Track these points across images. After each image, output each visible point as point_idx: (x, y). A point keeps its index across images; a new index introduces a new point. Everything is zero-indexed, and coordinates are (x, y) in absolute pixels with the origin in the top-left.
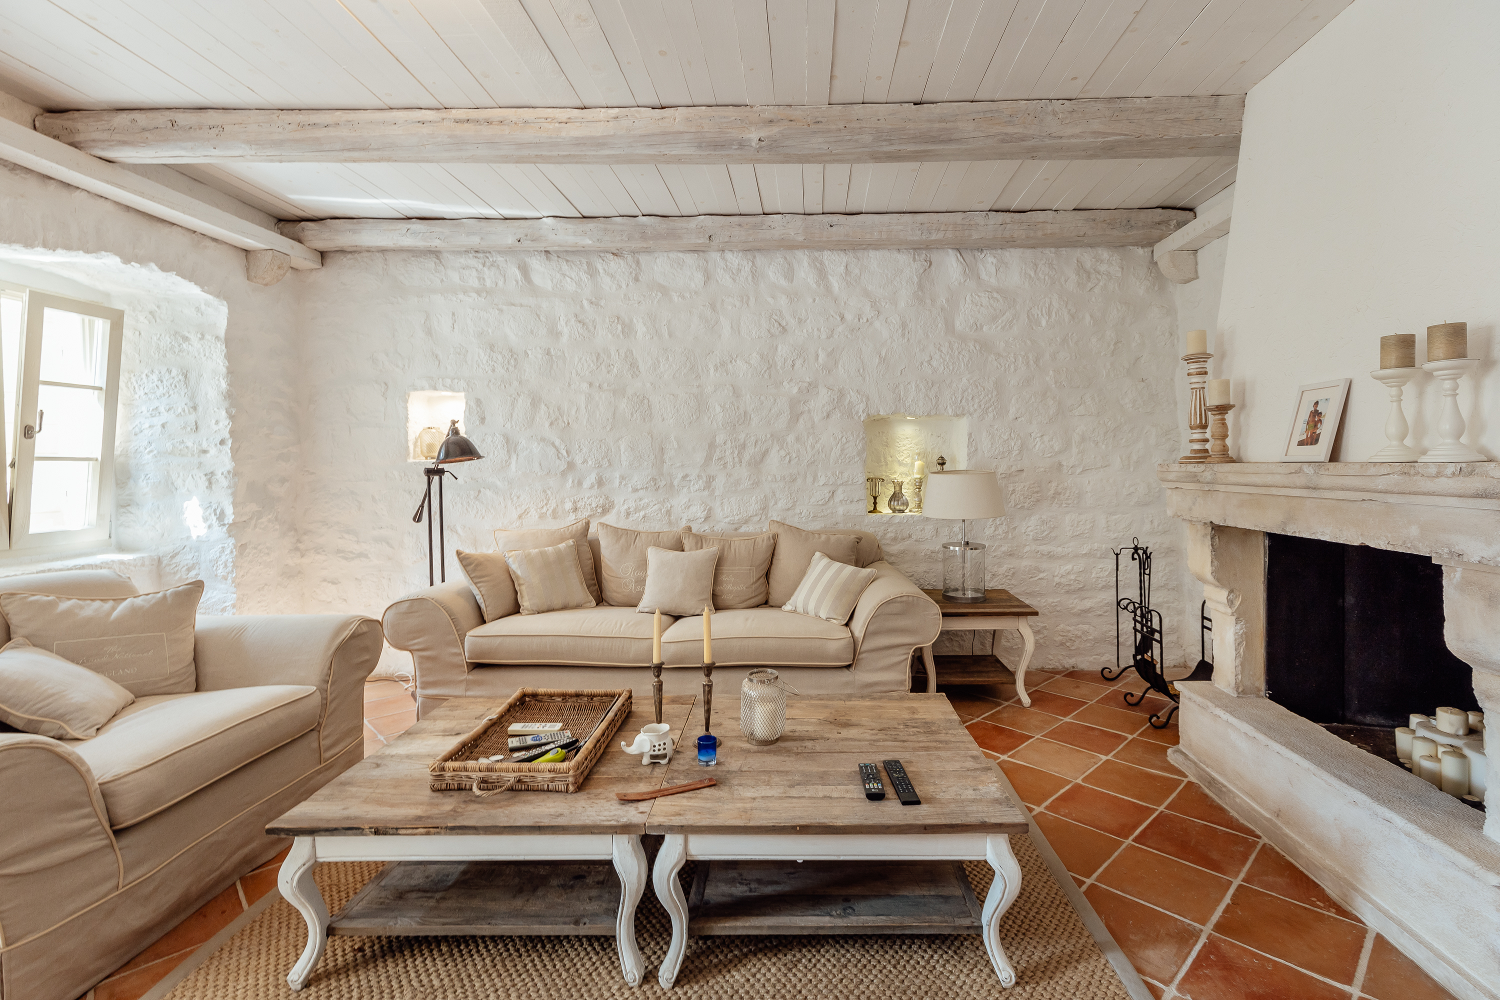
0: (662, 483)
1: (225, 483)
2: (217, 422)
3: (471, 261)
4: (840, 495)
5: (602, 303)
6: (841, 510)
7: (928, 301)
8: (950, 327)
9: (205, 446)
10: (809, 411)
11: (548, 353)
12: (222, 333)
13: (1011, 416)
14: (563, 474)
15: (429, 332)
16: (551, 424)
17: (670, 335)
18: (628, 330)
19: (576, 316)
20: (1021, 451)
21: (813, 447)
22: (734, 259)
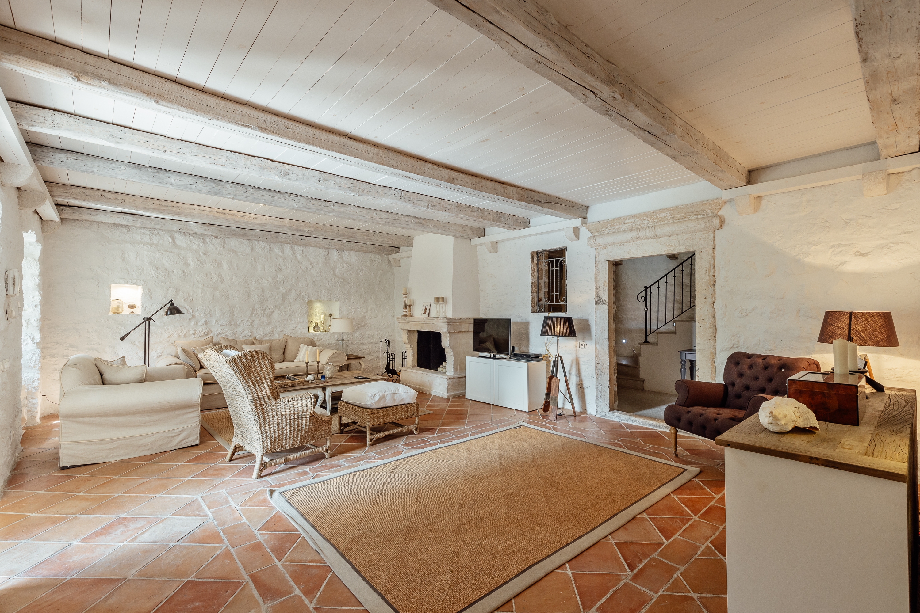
0: (233, 323)
1: (35, 324)
2: (33, 297)
3: (148, 232)
4: (299, 326)
5: (209, 254)
6: (299, 332)
7: (328, 265)
8: (334, 273)
9: (26, 307)
10: (289, 298)
11: (184, 272)
12: (38, 257)
13: (352, 301)
14: (190, 320)
15: (123, 259)
16: (185, 300)
17: (238, 269)
18: (220, 265)
19: (197, 258)
20: (354, 312)
21: (290, 310)
22: (263, 244)
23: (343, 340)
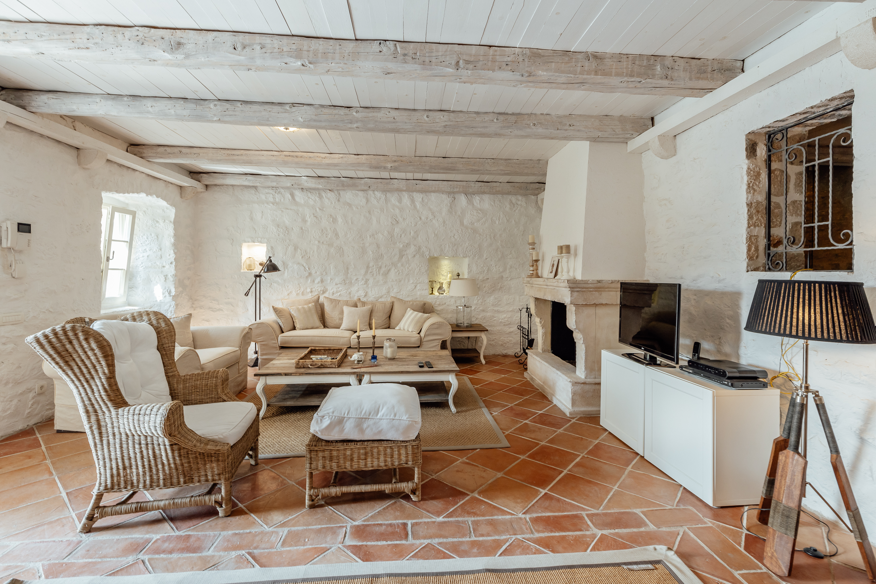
0: (348, 282)
1: (172, 279)
2: (169, 255)
3: (271, 191)
4: (418, 287)
5: (324, 209)
6: (419, 293)
7: (454, 213)
8: (462, 223)
9: (164, 264)
10: (407, 254)
11: (302, 229)
13: (484, 258)
14: (307, 277)
15: (252, 219)
16: (302, 257)
17: (352, 223)
18: (335, 220)
19: (314, 214)
20: (488, 271)
21: (408, 268)
22: (378, 194)
23: (465, 306)
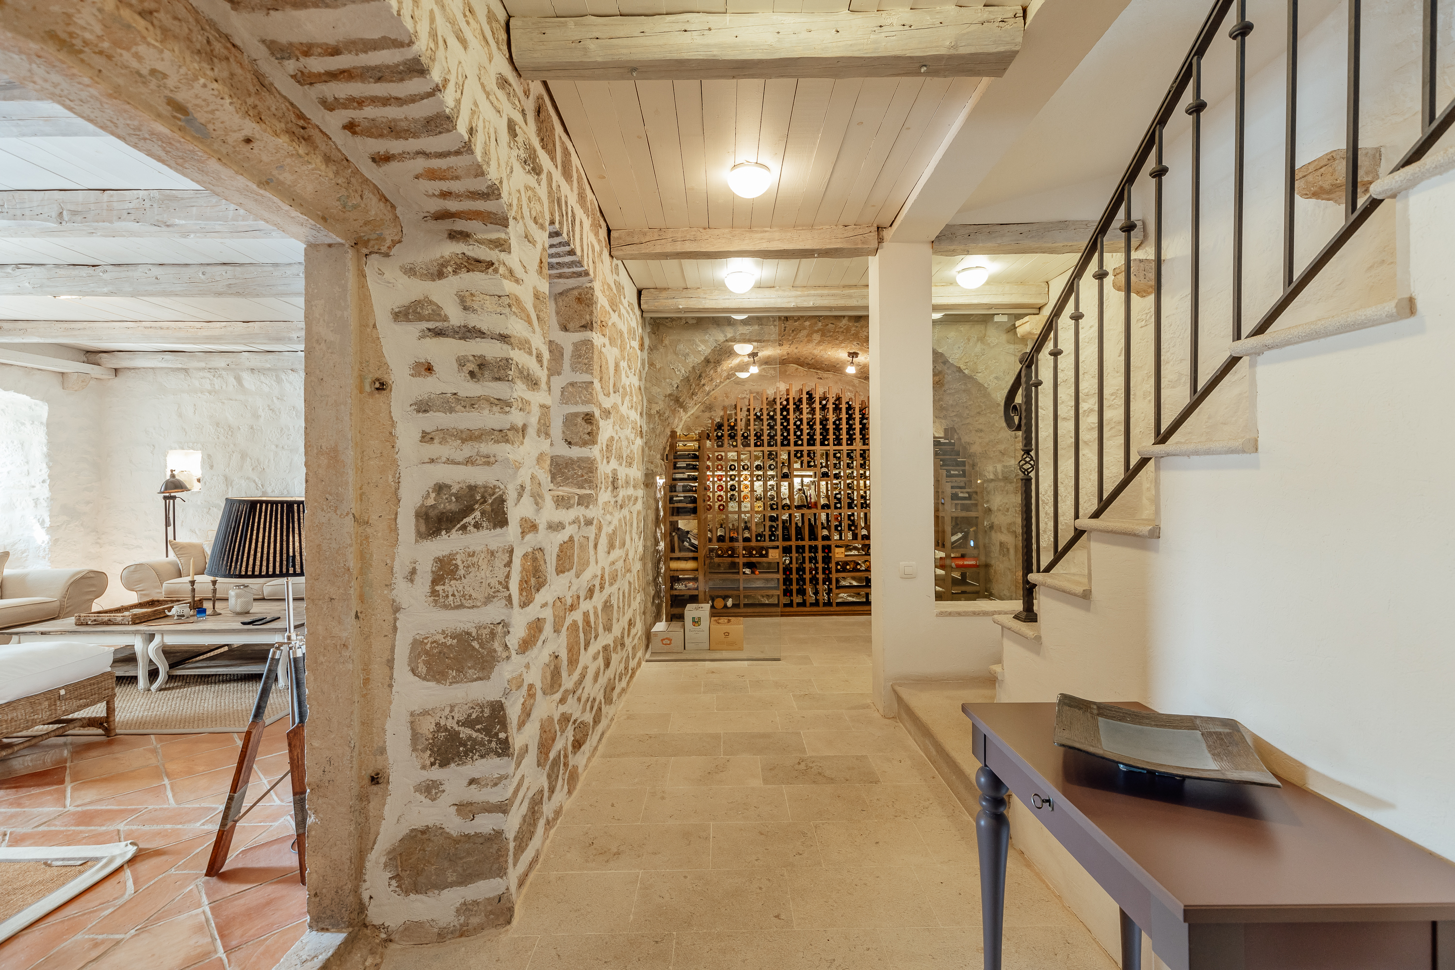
1: (45, 504)
2: (41, 470)
9: (33, 483)
12: (44, 420)
15: (180, 415)
16: (253, 469)
19: (269, 406)
